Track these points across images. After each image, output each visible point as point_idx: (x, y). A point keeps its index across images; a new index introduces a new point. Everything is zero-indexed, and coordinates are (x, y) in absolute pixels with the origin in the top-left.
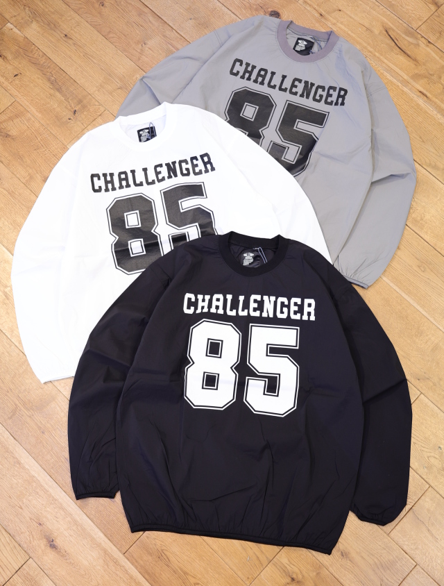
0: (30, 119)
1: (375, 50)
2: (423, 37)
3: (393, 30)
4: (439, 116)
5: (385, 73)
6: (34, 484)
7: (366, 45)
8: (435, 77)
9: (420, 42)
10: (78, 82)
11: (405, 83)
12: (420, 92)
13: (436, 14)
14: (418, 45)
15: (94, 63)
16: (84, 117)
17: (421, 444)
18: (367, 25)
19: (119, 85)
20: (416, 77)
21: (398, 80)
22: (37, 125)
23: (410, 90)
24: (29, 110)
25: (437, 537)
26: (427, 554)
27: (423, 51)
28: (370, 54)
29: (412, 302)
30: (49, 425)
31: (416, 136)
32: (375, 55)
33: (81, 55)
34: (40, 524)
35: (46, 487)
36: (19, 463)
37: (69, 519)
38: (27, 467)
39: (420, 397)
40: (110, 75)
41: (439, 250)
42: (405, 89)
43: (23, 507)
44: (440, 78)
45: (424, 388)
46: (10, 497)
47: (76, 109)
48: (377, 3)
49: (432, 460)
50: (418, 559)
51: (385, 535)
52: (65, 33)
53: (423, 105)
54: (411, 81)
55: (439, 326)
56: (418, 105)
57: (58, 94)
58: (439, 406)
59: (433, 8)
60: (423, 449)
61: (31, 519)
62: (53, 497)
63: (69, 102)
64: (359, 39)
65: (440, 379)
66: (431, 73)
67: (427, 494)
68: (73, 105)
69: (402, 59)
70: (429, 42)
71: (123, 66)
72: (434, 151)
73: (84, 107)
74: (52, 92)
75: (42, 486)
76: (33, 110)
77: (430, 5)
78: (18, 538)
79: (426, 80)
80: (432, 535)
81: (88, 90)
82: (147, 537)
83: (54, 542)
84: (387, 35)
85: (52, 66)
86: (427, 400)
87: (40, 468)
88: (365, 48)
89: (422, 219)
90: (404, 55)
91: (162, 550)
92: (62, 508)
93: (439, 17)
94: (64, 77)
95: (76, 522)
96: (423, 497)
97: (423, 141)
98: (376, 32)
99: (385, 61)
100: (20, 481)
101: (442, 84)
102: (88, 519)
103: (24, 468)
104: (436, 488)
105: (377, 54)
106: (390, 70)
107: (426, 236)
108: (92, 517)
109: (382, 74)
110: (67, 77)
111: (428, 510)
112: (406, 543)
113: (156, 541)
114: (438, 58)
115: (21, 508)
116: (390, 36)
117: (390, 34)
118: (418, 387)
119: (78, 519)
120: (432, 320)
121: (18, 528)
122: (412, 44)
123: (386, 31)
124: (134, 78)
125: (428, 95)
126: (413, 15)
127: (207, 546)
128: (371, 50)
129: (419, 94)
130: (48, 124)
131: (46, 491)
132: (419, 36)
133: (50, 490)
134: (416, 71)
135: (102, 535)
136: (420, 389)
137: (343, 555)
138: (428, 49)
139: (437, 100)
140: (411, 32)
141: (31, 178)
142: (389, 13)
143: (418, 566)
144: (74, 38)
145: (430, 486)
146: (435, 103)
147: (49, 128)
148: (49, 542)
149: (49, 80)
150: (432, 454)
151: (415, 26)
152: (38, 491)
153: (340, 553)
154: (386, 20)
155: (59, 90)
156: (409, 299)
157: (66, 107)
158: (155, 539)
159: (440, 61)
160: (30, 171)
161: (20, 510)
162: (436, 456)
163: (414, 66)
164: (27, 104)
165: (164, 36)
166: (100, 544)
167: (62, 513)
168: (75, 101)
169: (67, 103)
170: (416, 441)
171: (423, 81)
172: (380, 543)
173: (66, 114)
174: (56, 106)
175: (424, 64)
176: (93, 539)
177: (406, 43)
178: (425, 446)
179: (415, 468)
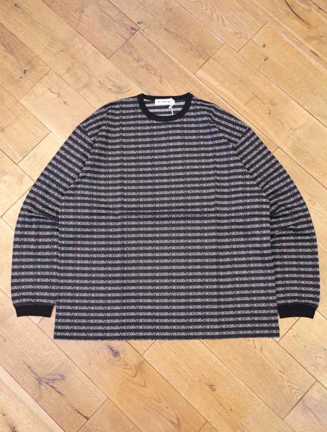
1: (275, 15)
2: (314, 4)
5: (284, 36)
7: (267, 11)
9: (312, 8)
10: (27, 46)
11: (300, 44)
12: (312, 52)
14: (310, 11)
15: (40, 29)
16: (33, 76)
17: (310, 346)
19: (61, 48)
20: (309, 39)
21: (294, 42)
23: (304, 50)
25: (322, 421)
27: (315, 16)
28: (270, 19)
30: (10, 335)
31: (308, 90)
32: (274, 20)
33: (29, 22)
34: (4, 415)
35: (9, 385)
37: (27, 410)
40: (53, 39)
42: (299, 49)
47: (26, 69)
49: (319, 359)
51: (281, 420)
52: (15, 3)
53: (314, 63)
54: (304, 42)
56: (310, 63)
57: (10, 56)
60: (311, 350)
62: (14, 393)
63: (20, 63)
64: (261, 6)
66: (321, 35)
67: (314, 387)
68: (23, 65)
69: (297, 23)
70: (320, 8)
71: (64, 31)
72: (323, 102)
73: (33, 67)
74: (5, 54)
75: (5, 384)
79: (317, 41)
80: (318, 420)
81: (35, 53)
82: (91, 424)
83: (16, 429)
84: (285, 3)
85: (5, 32)
87: (3, 370)
88: (266, 14)
90: (299, 20)
92: (21, 401)
94: (15, 41)
95: (33, 413)
96: (311, 390)
97: (314, 94)
99: (283, 25)
102: (43, 410)
104: (322, 382)
105: (276, 19)
106: (287, 33)
107: (316, 175)
108: (45, 408)
109: (281, 36)
111: (316, 400)
113: (98, 427)
116: (287, 3)
117: (287, 1)
119: (35, 410)
122: (306, 10)
124: (74, 42)
125: (319, 54)
128: (272, 15)
129: (311, 53)
131: (8, 388)
133: (12, 387)
134: (309, 34)
135: (54, 422)
138: (319, 15)
139: (325, 58)
144: (22, 7)
145: (317, 380)
146: (324, 61)
147: (4, 86)
148: (12, 429)
149: (3, 44)
150: (319, 355)
155: (11, 52)
157: (17, 68)
162: (322, 356)
163: (307, 29)
165: (98, 5)
167: (22, 405)
168: (25, 62)
169: (18, 64)
170: (306, 345)
171: (315, 42)
172: (276, 427)
173: (18, 73)
174: (9, 66)
175: (315, 28)
176: (47, 426)
177: (300, 9)
178: (314, 348)
179: (304, 366)
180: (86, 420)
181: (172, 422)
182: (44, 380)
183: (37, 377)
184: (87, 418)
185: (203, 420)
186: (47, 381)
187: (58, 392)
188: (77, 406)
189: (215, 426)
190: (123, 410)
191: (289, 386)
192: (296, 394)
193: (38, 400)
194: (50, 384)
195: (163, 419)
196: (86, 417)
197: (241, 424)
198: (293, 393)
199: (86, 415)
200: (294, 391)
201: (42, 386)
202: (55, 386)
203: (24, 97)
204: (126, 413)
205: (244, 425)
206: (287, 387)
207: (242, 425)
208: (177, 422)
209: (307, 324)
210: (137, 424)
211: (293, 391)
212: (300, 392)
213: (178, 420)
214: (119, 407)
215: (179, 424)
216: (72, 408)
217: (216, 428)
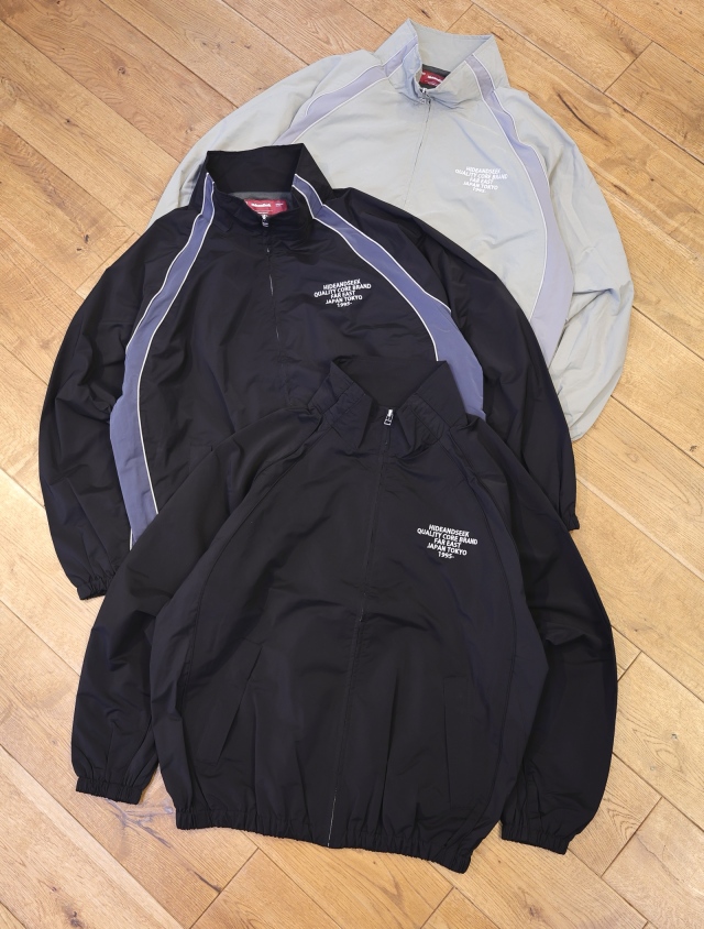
0: (17, 252)
2: (615, 102)
3: (570, 94)
4: (646, 222)
6: (43, 826)
8: (636, 164)
9: (611, 110)
10: (91, 192)
12: (615, 186)
13: (633, 66)
14: (609, 115)
15: (114, 162)
16: (101, 245)
17: (644, 730)
18: (529, 87)
19: (153, 194)
20: (608, 164)
22: (29, 261)
24: (15, 238)
25: (677, 876)
26: (663, 905)
27: (617, 123)
29: (619, 510)
33: (94, 150)
34: (55, 889)
35: (62, 829)
36: (18, 793)
37: (100, 878)
38: (31, 798)
39: (639, 658)
40: (138, 179)
41: (657, 428)
43: (27, 863)
44: (645, 163)
45: (646, 643)
46: (6, 848)
47: (88, 234)
48: (543, 54)
49: (663, 755)
50: (649, 913)
51: (597, 878)
52: (67, 117)
53: (620, 206)
54: (600, 170)
55: (663, 546)
57: (59, 212)
58: (669, 670)
59: (628, 58)
60: (648, 738)
61: (39, 881)
62: (74, 845)
63: (77, 223)
65: (669, 629)
66: (631, 156)
67: (658, 809)
68: (83, 228)
69: (585, 136)
70: (625, 110)
71: (158, 164)
73: (101, 230)
74: (50, 208)
75: (55, 828)
76: (22, 238)
77: (624, 54)
78: (20, 914)
79: (623, 167)
80: (670, 874)
81: (105, 204)
82: (225, 901)
83: (78, 918)
84: (560, 102)
85: (48, 169)
86: (651, 662)
87: (52, 800)
89: (628, 382)
90: (589, 131)
91: (249, 921)
92: (88, 861)
93: (637, 71)
94: (69, 185)
95: (111, 883)
96: (652, 815)
98: (544, 97)
100: (20, 821)
101: (648, 173)
102: (131, 877)
103: (26, 801)
104: (672, 800)
107: (635, 407)
108: (136, 873)
110: (72, 185)
111: (662, 835)
112: (630, 889)
113: (239, 906)
114: (640, 134)
115: (24, 865)
116: (564, 102)
117: (565, 99)
118: (636, 642)
119: (115, 878)
120: (652, 536)
121: (20, 898)
122: (599, 113)
123: (559, 96)
125: (628, 190)
126: (599, 70)
127: (319, 911)
129: (615, 189)
130: (46, 259)
131: (62, 836)
132: (610, 101)
133: (69, 834)
134: (608, 156)
135: (153, 901)
136: (639, 645)
137: (532, 914)
138: (624, 121)
139: (641, 198)
140: (597, 96)
141: (22, 343)
142: (562, 68)
143: (649, 925)
144: (81, 124)
145: (663, 797)
146: (639, 203)
147: (47, 265)
148: (70, 916)
149: (45, 190)
150: (663, 746)
151: (602, 86)
152: (49, 835)
153: (527, 910)
154: (557, 79)
155: (61, 205)
156: (614, 506)
157: (73, 232)
158: (236, 903)
159: (643, 138)
160: (21, 333)
161: (23, 868)
162: (669, 749)
163: (603, 147)
164: (12, 228)
166: (151, 916)
167: (89, 869)
168: (87, 221)
169: (74, 225)
170: (637, 728)
171: (619, 170)
172: (588, 891)
173: (74, 242)
174: (56, 229)
175: (619, 144)
176: (139, 909)
177: (590, 112)
178: (652, 734)
179: (637, 769)
180: (215, 894)
181: (385, 891)
182: (131, 817)
183: (118, 812)
184: (219, 891)
185: (446, 884)
186: (138, 819)
187: (159, 839)
188: (198, 867)
189: (469, 895)
190: (288, 869)
191: (609, 810)
192: (625, 826)
193: (121, 856)
194: (144, 824)
195: (366, 884)
196: (215, 888)
197: (519, 888)
198: (618, 825)
199: (215, 884)
200: (620, 819)
201: (127, 829)
202: (153, 828)
203: (86, 284)
204: (294, 877)
205: (527, 890)
206: (606, 812)
207: (523, 892)
208: (394, 891)
209: (636, 688)
210: (316, 898)
211: (618, 820)
212: (632, 821)
213: (397, 886)
214: (281, 865)
215: (400, 895)
216: (188, 870)
217: (472, 898)
